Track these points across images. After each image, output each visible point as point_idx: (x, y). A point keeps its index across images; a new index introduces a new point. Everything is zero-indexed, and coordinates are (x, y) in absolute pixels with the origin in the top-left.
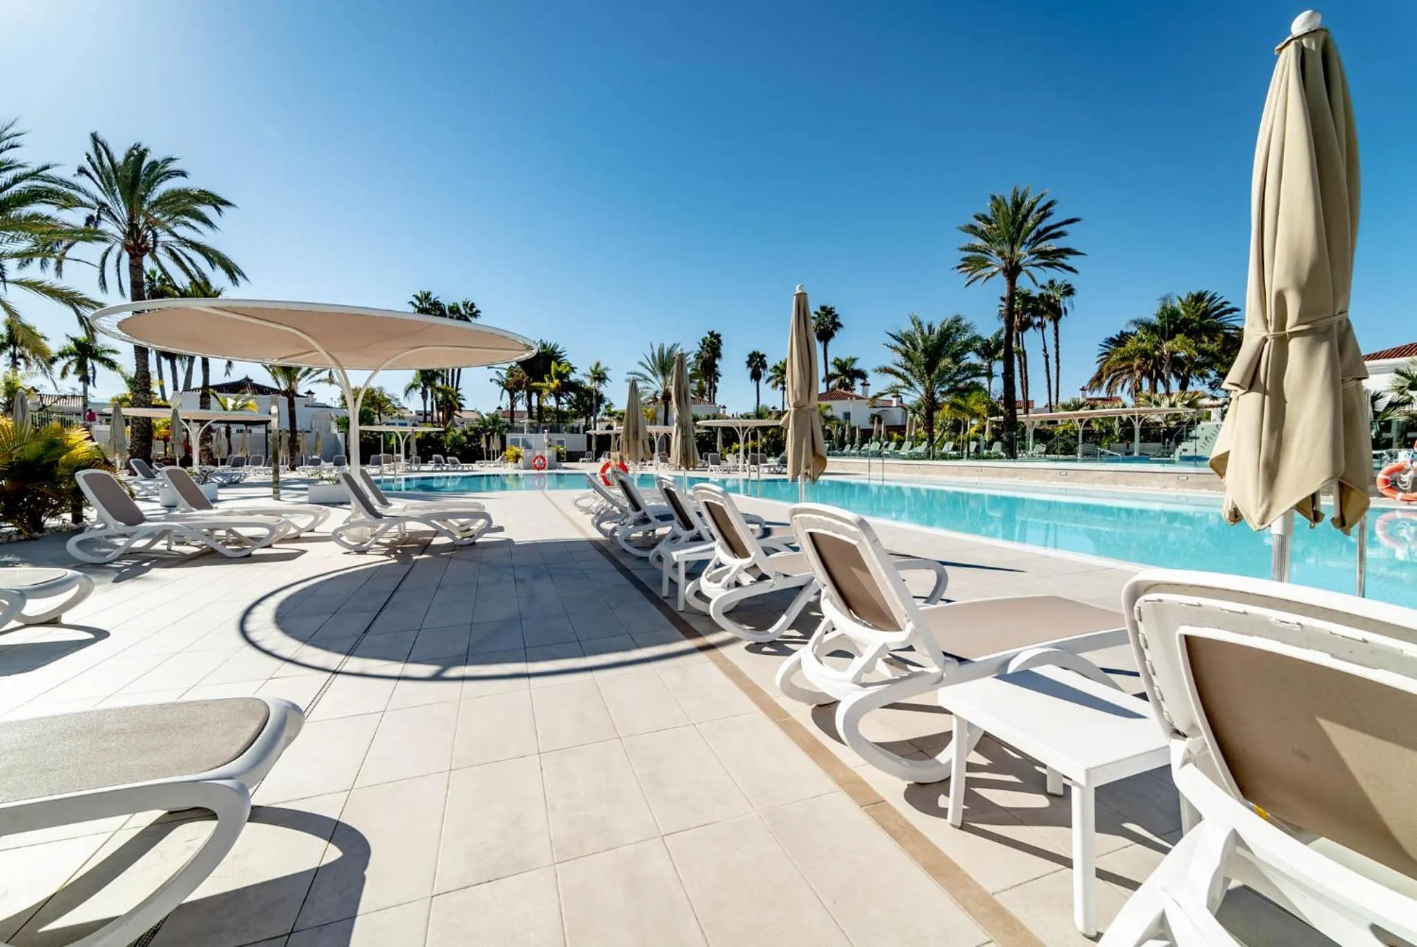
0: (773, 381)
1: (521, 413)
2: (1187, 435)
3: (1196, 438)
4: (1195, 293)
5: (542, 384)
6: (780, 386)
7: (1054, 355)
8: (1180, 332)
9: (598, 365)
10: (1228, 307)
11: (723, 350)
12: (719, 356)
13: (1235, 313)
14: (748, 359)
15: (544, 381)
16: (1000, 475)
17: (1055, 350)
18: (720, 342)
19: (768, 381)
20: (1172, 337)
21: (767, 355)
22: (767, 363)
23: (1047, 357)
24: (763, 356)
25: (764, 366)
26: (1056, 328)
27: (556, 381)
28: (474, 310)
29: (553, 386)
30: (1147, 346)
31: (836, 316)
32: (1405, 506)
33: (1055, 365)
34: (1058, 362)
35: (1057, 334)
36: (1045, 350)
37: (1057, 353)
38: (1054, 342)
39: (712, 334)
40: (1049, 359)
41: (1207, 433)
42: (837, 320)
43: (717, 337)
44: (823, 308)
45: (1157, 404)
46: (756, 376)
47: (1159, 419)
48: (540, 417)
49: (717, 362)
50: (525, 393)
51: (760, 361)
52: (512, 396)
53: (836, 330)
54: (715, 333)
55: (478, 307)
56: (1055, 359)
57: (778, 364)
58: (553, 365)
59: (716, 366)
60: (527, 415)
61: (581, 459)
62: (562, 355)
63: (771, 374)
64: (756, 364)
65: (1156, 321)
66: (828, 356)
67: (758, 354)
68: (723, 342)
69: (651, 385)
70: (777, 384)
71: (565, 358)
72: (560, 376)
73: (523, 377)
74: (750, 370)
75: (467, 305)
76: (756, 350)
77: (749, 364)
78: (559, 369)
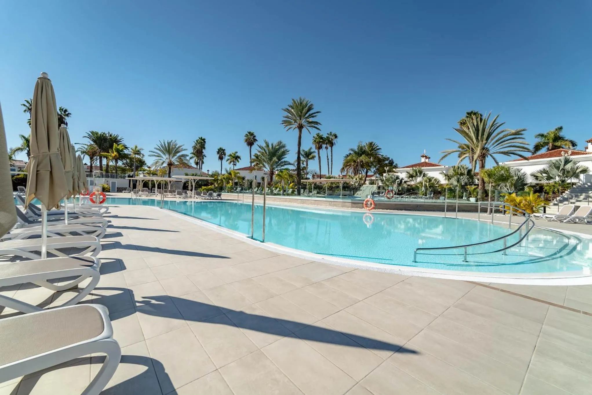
0: (229, 161)
1: (96, 167)
2: (359, 189)
3: (361, 190)
4: (370, 142)
5: (107, 154)
6: (232, 163)
7: (331, 159)
8: (363, 154)
9: (136, 147)
10: (378, 147)
11: (206, 146)
12: (204, 148)
13: (380, 150)
14: (217, 151)
15: (109, 153)
16: (286, 201)
17: (331, 157)
18: (205, 142)
19: (227, 160)
20: (361, 156)
21: (226, 149)
22: (226, 153)
23: (328, 159)
24: (224, 150)
25: (225, 155)
26: (332, 149)
27: (115, 153)
28: (67, 113)
29: (113, 155)
30: (355, 158)
31: (255, 136)
32: (368, 212)
33: (331, 162)
34: (332, 161)
35: (332, 152)
36: (328, 157)
37: (332, 158)
38: (331, 154)
39: (201, 138)
40: (329, 160)
41: (364, 189)
42: (255, 138)
43: (204, 140)
44: (249, 133)
45: (352, 178)
46: (221, 158)
47: (353, 184)
48: (107, 171)
49: (203, 151)
50: (98, 158)
51: (223, 152)
52: (91, 158)
53: (255, 142)
54: (203, 138)
55: (69, 111)
56: (331, 160)
57: (232, 154)
58: (115, 145)
59: (203, 152)
60: (99, 168)
61: (124, 191)
62: (121, 140)
63: (229, 158)
64: (221, 153)
65: (357, 150)
66: (252, 152)
67: (222, 149)
68: (206, 142)
69: (162, 158)
70: (231, 162)
71: (122, 142)
72: (118, 151)
73: (97, 149)
74: (218, 155)
75: (62, 110)
76: (221, 147)
77: (218, 153)
78: (118, 147)
